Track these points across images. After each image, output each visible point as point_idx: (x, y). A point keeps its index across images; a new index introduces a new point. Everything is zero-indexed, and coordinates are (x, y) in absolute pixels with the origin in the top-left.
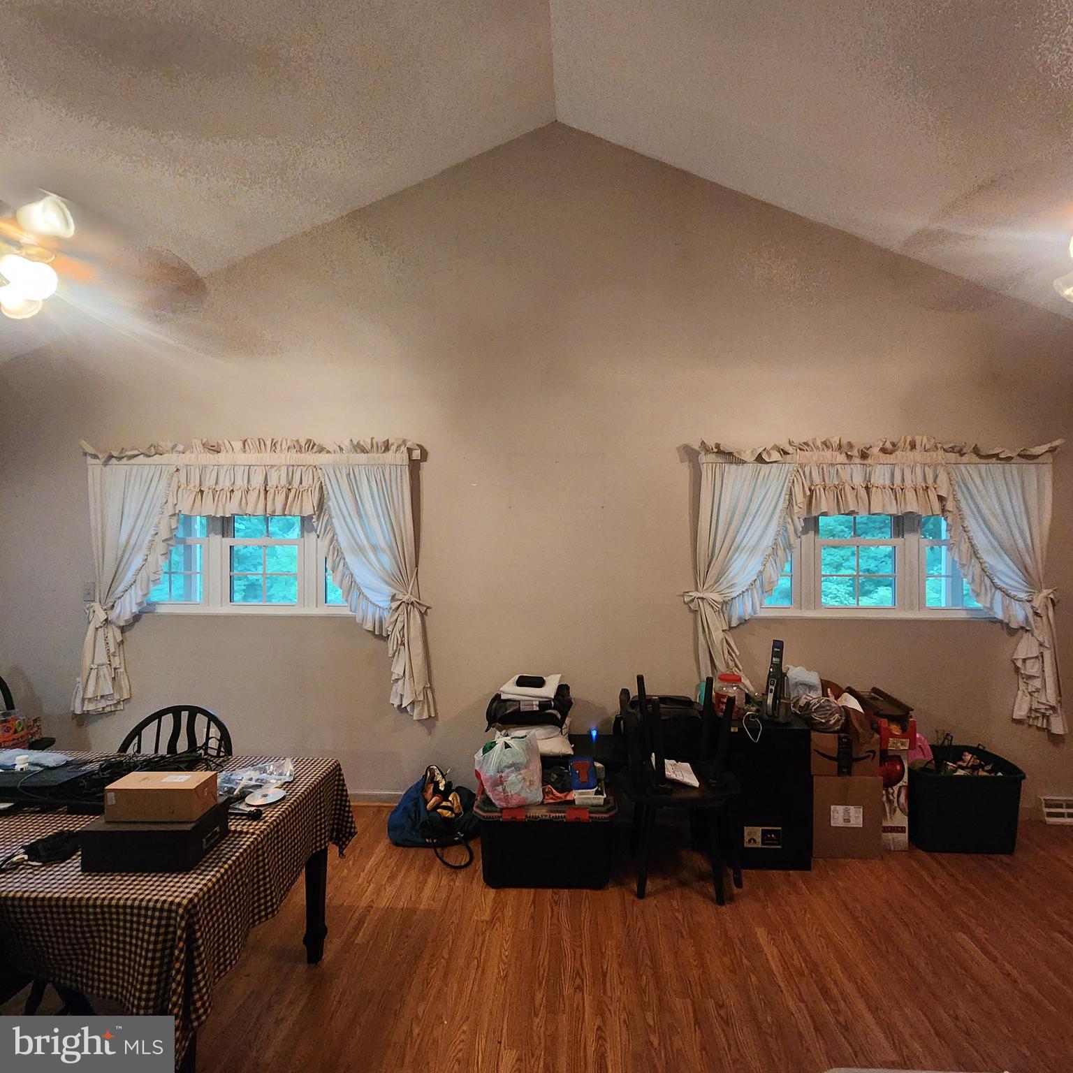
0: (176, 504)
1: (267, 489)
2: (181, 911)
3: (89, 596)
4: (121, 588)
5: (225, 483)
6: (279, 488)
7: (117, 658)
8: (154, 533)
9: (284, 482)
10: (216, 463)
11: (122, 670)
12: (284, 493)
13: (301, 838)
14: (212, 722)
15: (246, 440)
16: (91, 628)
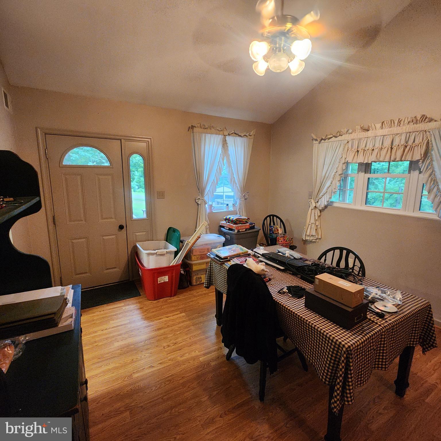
0: (346, 158)
1: (393, 147)
2: (344, 349)
3: (310, 196)
4: (321, 194)
5: (370, 146)
6: (400, 146)
7: (318, 222)
8: (335, 171)
9: (403, 142)
10: (366, 137)
11: (319, 227)
12: (403, 148)
13: (404, 337)
14: (356, 258)
15: (384, 122)
16: (310, 209)
